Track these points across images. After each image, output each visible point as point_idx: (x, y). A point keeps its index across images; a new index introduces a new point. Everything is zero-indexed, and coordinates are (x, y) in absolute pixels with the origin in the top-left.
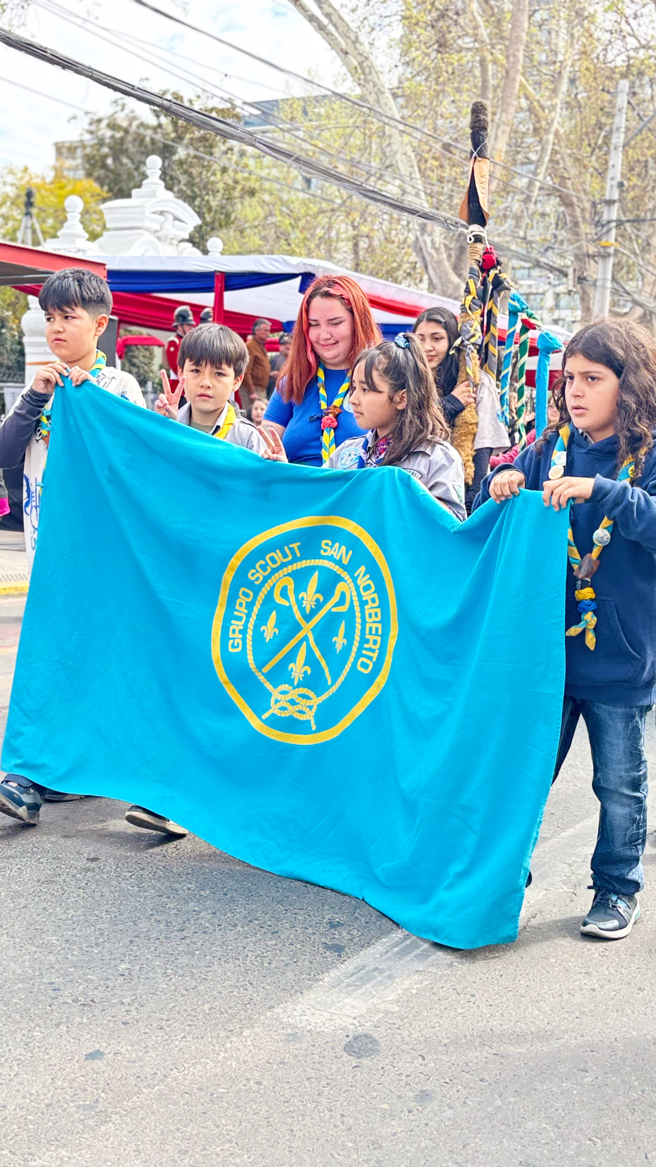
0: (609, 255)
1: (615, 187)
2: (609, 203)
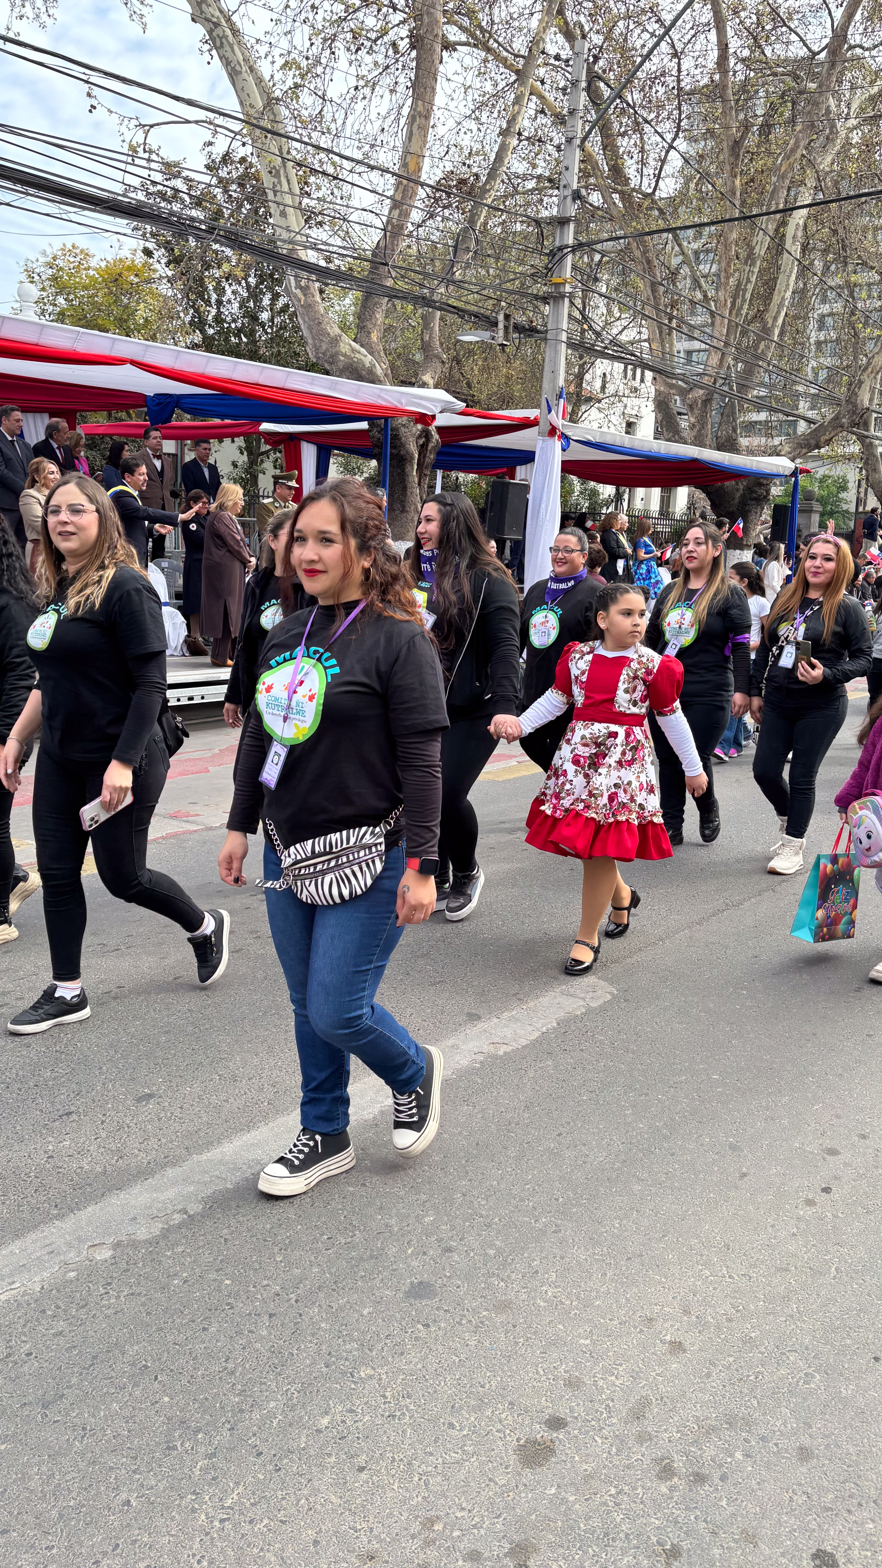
0: (562, 296)
1: (569, 199)
2: (562, 222)
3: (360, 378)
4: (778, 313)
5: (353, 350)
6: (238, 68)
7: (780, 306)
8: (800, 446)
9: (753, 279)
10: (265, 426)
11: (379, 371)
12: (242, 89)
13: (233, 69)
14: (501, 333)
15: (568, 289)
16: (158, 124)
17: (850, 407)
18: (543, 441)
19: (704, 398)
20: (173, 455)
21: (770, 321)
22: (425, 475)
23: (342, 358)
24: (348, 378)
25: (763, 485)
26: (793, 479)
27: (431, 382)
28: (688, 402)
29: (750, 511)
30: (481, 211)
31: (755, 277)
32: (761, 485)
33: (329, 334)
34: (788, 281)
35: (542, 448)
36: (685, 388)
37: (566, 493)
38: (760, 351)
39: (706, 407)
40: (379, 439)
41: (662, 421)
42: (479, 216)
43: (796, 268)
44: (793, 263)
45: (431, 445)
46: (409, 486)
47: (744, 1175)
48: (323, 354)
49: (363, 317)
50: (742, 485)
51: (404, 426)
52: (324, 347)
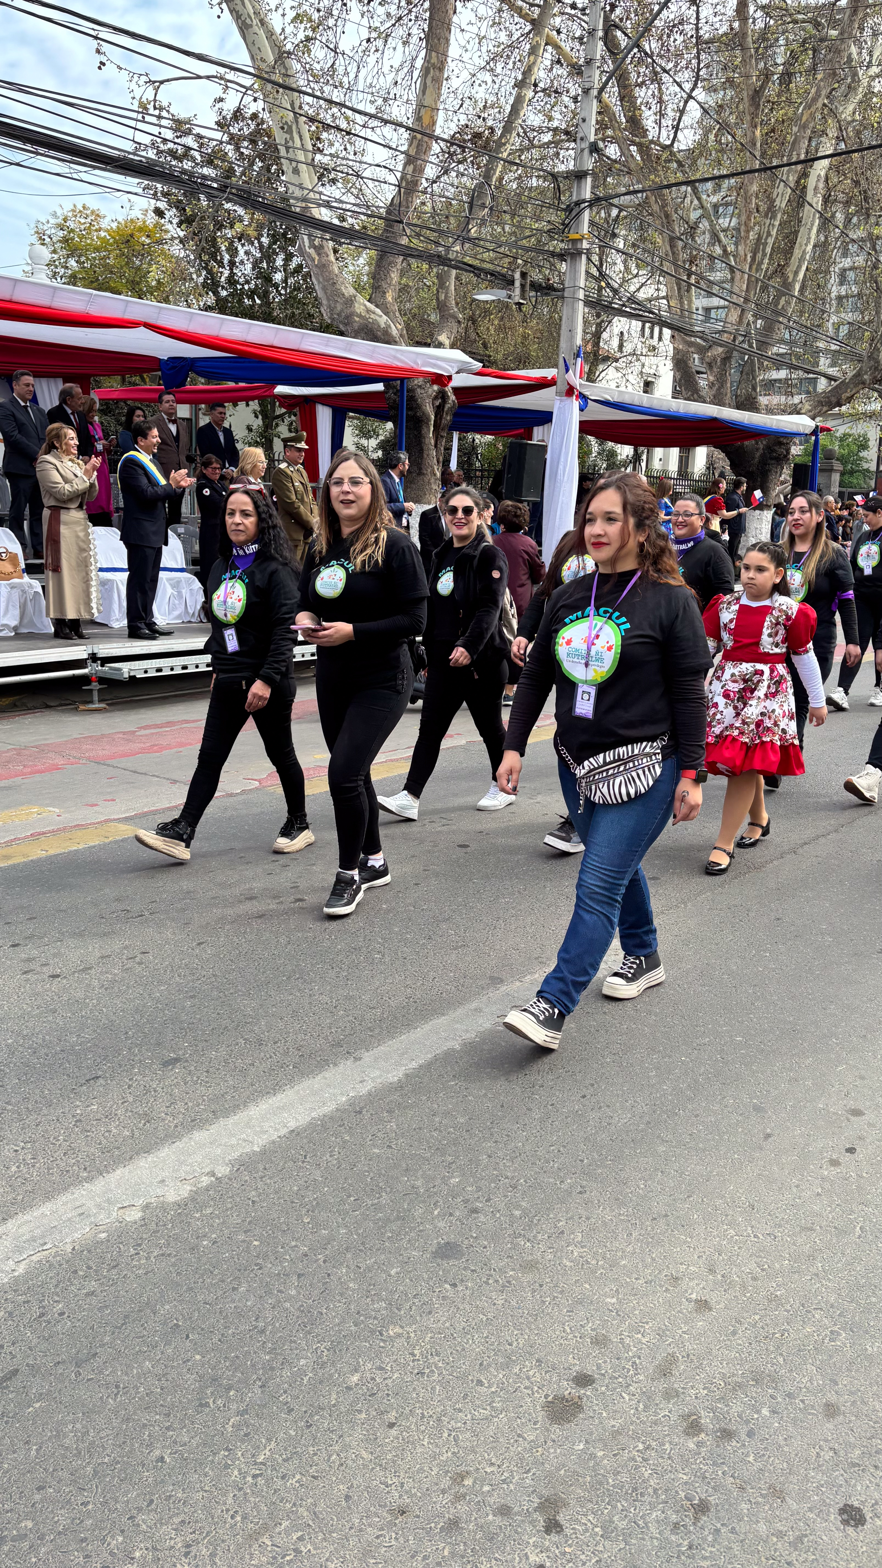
0: (579, 253)
1: (586, 152)
2: (579, 176)
3: (375, 339)
4: (799, 267)
5: (368, 311)
6: (248, 21)
7: (802, 260)
8: (821, 403)
9: (774, 233)
10: (281, 389)
11: (394, 332)
12: (253, 43)
13: (244, 22)
14: (518, 291)
15: (585, 245)
16: (168, 80)
17: (872, 363)
18: (561, 401)
19: (723, 356)
20: (187, 419)
21: (791, 276)
22: (442, 437)
23: (357, 319)
24: (363, 339)
25: (784, 444)
26: (813, 438)
27: (447, 342)
28: (707, 360)
29: (770, 471)
30: (497, 166)
31: (775, 230)
32: (781, 444)
33: (343, 295)
34: (809, 234)
35: (559, 408)
36: (704, 346)
37: (583, 454)
38: (780, 307)
39: (725, 366)
40: (395, 401)
41: (680, 380)
42: (495, 171)
43: (817, 221)
44: (814, 215)
45: (447, 406)
46: (425, 448)
47: (768, 1136)
48: (338, 315)
49: (378, 277)
50: (762, 444)
51: (420, 387)
52: (339, 307)
